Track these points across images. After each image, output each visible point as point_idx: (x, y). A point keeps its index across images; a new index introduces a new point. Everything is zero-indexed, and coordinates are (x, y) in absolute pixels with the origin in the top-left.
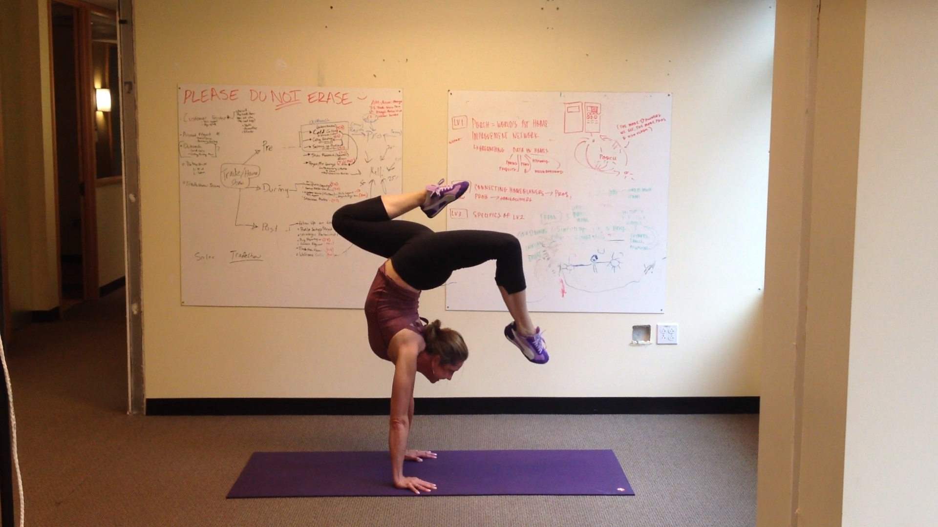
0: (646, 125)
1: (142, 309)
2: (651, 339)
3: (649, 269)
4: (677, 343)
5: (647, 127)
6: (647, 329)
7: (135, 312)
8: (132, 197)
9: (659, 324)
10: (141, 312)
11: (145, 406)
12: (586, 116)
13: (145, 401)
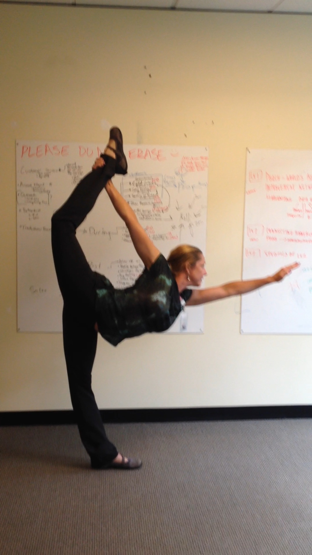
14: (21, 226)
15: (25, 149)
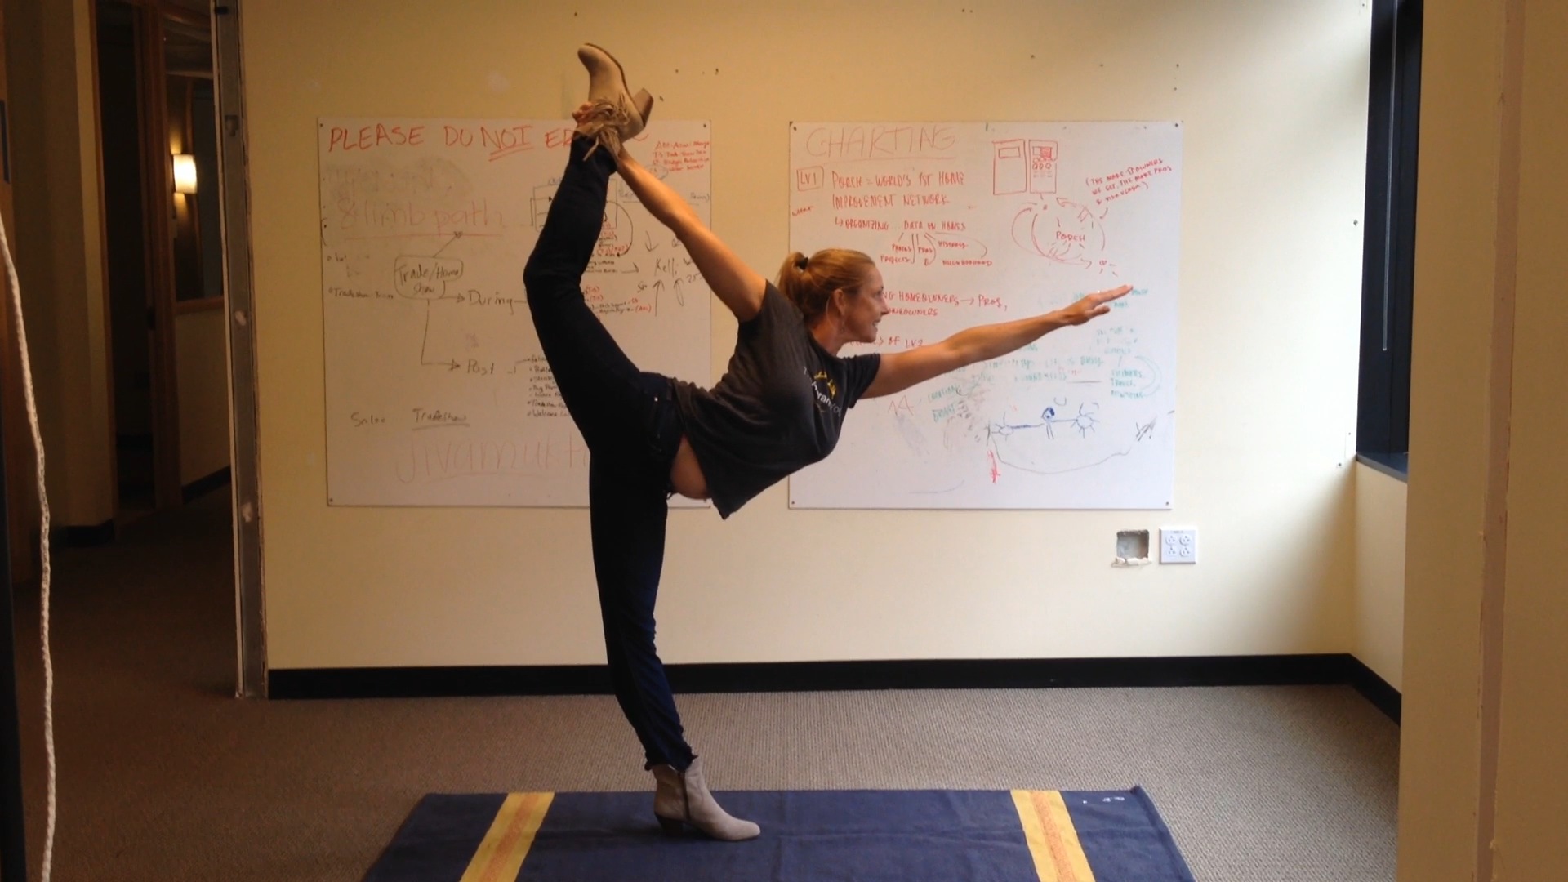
0: (1137, 178)
1: (260, 515)
2: (1149, 554)
3: (1146, 431)
4: (1196, 561)
5: (1139, 182)
6: (1142, 538)
7: (248, 519)
8: (240, 317)
9: (1162, 529)
10: (258, 518)
11: (266, 684)
12: (1032, 164)
13: (266, 675)
14: (331, 290)
15: (337, 134)
